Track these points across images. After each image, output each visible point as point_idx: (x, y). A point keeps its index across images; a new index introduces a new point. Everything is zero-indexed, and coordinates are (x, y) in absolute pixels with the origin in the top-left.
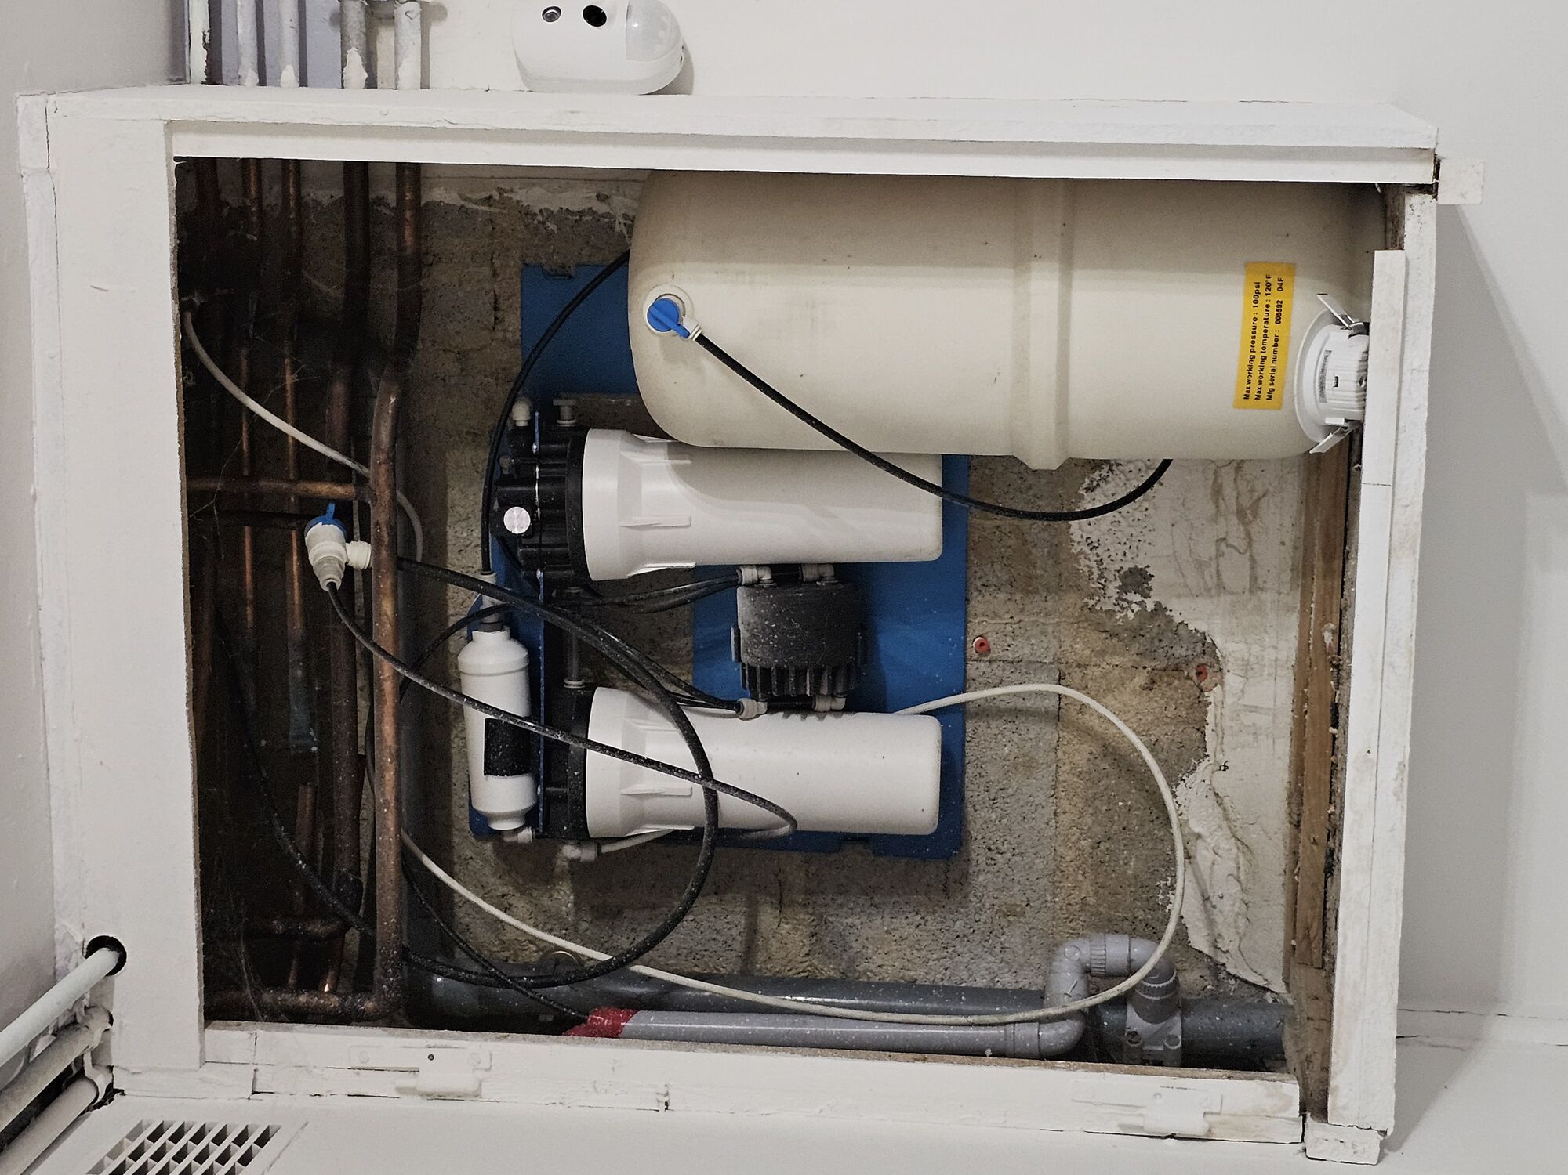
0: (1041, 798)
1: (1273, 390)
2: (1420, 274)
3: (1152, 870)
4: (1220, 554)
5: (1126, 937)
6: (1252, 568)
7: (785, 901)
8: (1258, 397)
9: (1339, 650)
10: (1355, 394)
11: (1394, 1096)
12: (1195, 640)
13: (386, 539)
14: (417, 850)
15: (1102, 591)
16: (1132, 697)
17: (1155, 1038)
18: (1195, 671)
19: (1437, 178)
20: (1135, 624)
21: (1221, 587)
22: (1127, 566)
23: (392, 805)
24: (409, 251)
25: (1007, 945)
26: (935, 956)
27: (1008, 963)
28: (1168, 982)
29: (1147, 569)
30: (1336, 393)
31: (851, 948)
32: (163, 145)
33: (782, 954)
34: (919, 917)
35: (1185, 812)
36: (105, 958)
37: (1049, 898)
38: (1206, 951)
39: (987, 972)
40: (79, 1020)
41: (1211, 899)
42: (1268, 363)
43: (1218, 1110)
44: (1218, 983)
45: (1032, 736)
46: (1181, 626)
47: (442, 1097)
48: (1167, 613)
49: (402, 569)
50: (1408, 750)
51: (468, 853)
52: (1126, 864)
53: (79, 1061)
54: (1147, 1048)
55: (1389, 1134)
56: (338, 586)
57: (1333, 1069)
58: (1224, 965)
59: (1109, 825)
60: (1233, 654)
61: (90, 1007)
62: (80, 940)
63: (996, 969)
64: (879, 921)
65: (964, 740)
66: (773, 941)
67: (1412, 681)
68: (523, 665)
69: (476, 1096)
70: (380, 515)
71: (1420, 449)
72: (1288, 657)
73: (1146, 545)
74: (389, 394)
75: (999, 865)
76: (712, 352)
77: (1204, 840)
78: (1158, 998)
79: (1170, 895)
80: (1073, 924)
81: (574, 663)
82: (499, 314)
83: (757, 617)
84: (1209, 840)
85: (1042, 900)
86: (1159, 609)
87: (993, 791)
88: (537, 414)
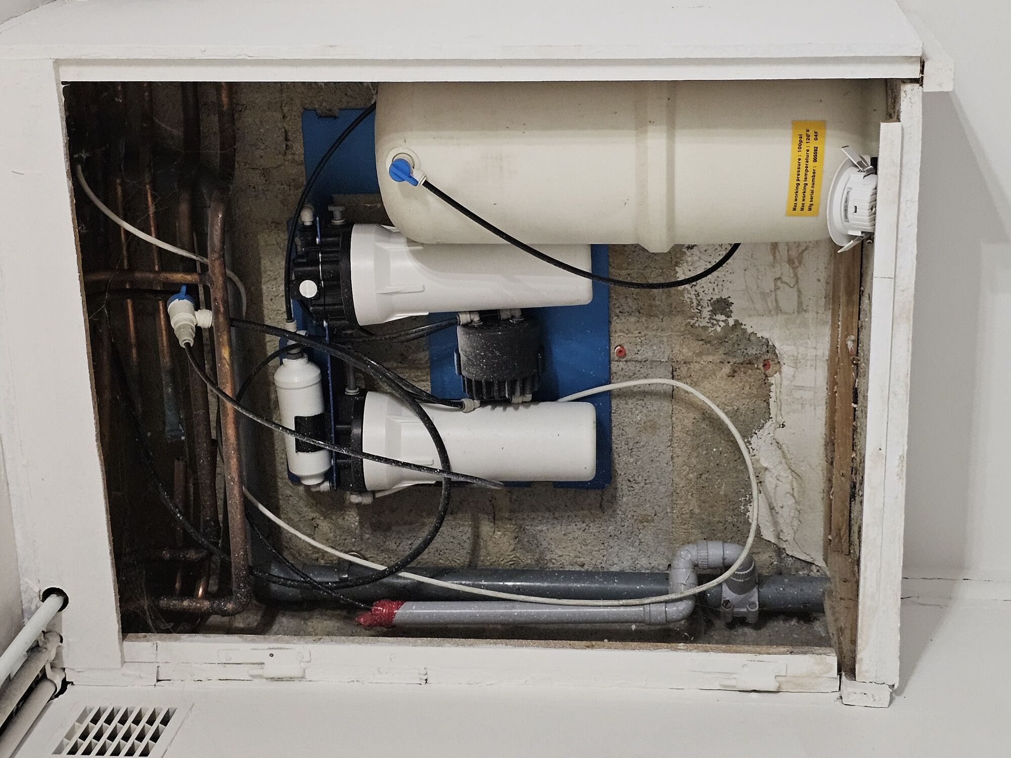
0: (662, 448)
1: (813, 205)
2: (911, 137)
3: (736, 491)
4: (777, 288)
5: (720, 544)
6: (799, 297)
7: (497, 517)
8: (802, 209)
9: (857, 352)
10: (869, 218)
11: (899, 663)
12: (762, 344)
13: (222, 309)
14: (254, 500)
15: (699, 314)
16: (721, 381)
17: (741, 604)
18: (762, 364)
19: (923, 73)
20: (722, 334)
21: (778, 310)
22: (715, 298)
23: (236, 480)
24: (225, 107)
25: (643, 541)
26: (596, 549)
27: (643, 551)
28: (749, 571)
29: (729, 299)
30: (855, 217)
31: (541, 545)
32: (53, 76)
33: (496, 549)
34: (584, 525)
35: (757, 454)
36: (54, 601)
37: (669, 510)
38: (773, 541)
39: (630, 558)
40: (41, 644)
41: (775, 508)
42: (809, 188)
43: (784, 674)
44: (781, 560)
45: (656, 409)
46: (752, 335)
47: (280, 679)
48: (743, 327)
49: (233, 326)
50: (906, 447)
51: (288, 492)
52: (719, 488)
53: (43, 671)
54: (736, 610)
55: (896, 687)
56: (192, 345)
57: (859, 641)
58: (784, 549)
59: (708, 463)
60: (787, 353)
61: (47, 632)
62: (37, 591)
63: (636, 556)
64: (559, 528)
65: (610, 413)
66: (490, 543)
67: (908, 402)
68: (318, 380)
69: (302, 678)
70: (217, 294)
71: (912, 253)
72: (823, 353)
73: (728, 283)
74: (218, 211)
75: (636, 491)
76: (434, 192)
77: (770, 471)
78: (742, 581)
79: (749, 507)
80: (686, 526)
81: (351, 380)
82: (289, 143)
83: (471, 348)
84: (773, 471)
85: (665, 512)
86: (737, 324)
87: (631, 444)
88: (318, 218)
